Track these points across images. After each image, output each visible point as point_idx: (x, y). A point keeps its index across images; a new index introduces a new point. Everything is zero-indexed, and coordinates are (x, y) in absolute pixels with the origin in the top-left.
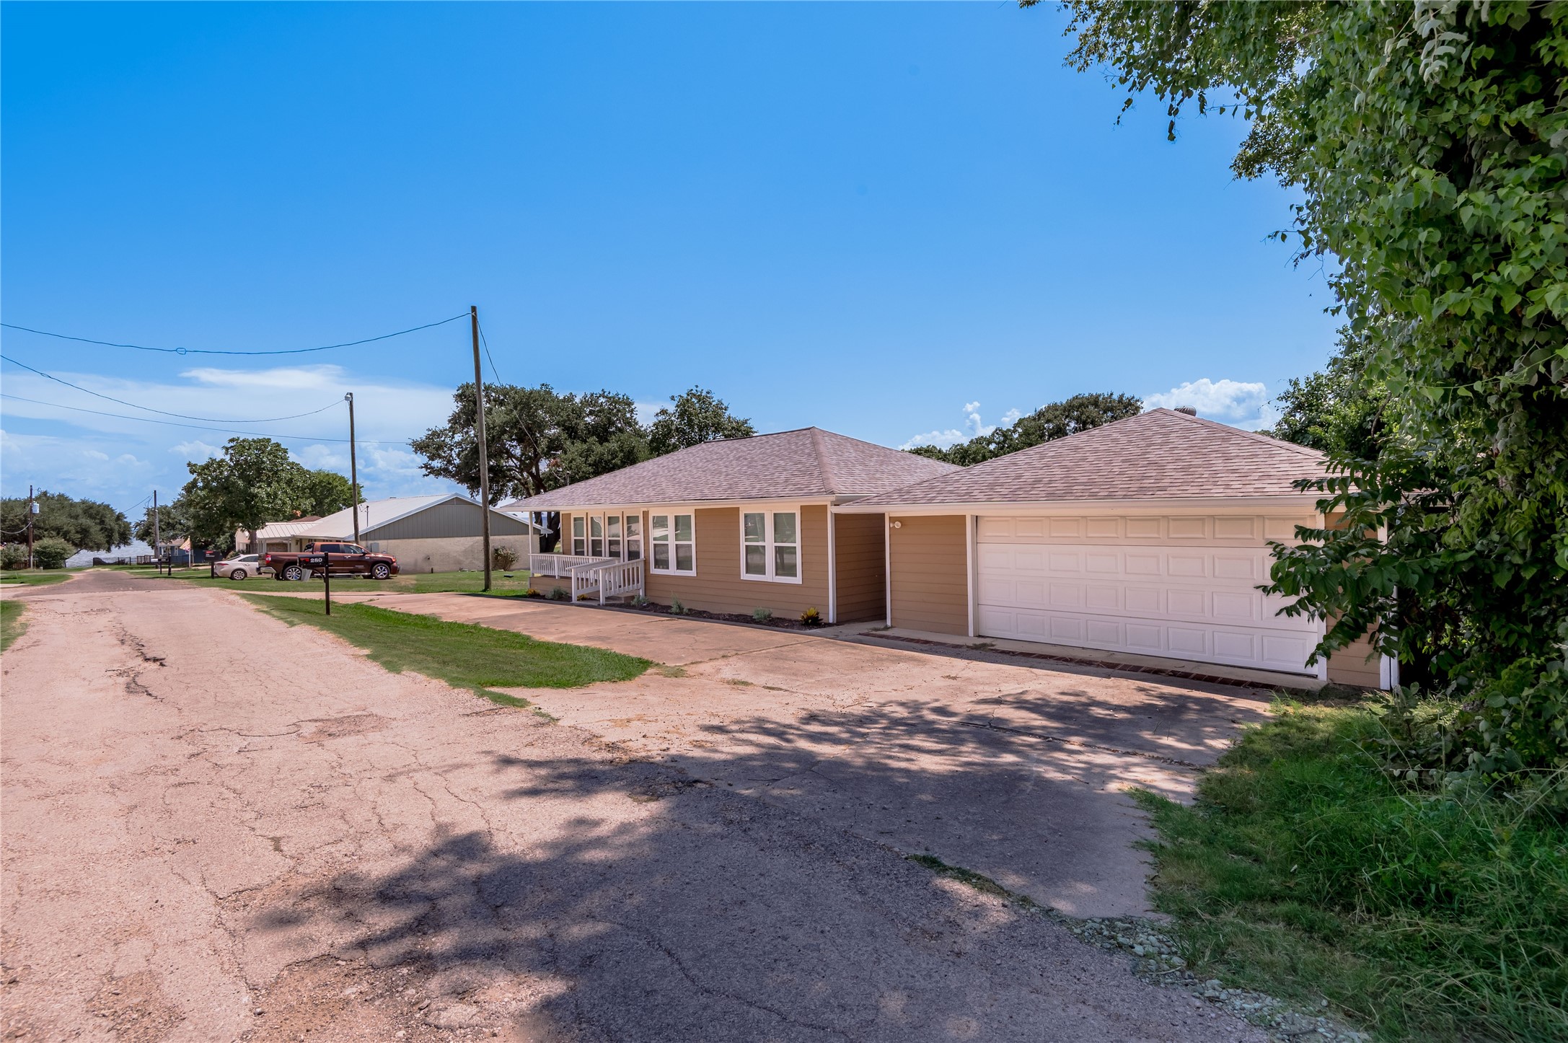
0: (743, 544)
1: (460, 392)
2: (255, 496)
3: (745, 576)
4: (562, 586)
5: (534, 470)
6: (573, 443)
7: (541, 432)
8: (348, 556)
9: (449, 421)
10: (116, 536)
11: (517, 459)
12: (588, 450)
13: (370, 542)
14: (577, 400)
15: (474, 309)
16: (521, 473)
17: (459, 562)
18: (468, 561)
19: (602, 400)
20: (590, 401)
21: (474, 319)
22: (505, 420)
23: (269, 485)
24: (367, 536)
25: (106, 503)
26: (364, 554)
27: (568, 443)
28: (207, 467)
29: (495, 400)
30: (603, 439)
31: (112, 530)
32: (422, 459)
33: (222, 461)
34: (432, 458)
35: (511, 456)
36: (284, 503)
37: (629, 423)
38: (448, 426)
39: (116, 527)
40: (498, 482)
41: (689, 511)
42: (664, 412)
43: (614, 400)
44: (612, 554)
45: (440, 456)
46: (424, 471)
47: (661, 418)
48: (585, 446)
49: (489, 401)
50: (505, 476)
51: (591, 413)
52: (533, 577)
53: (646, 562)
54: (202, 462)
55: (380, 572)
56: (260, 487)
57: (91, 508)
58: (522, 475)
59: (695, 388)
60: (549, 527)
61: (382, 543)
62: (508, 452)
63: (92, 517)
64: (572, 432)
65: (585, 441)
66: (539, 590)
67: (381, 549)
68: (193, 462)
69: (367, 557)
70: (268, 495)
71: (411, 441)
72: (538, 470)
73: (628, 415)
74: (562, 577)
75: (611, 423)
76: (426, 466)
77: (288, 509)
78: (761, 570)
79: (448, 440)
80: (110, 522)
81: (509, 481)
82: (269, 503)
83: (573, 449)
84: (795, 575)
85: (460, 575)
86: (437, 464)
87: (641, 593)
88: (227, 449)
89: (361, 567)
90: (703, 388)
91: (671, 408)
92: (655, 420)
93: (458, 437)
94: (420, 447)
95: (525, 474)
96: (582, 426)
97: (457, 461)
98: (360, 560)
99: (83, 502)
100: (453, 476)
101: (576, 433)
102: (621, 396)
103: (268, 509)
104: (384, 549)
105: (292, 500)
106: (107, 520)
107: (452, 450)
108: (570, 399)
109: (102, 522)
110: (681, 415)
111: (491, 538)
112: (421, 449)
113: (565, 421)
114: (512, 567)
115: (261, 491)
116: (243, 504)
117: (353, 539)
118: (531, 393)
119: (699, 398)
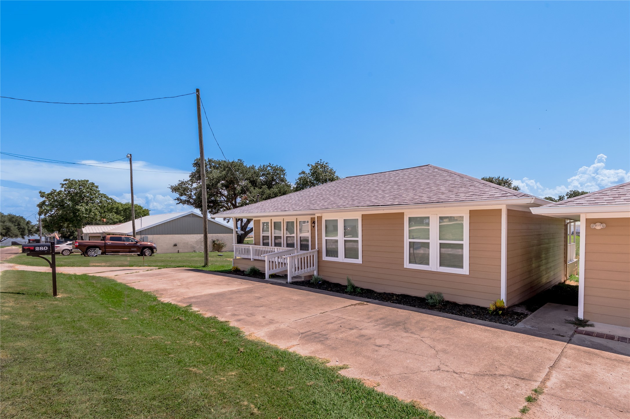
0: (407, 240)
1: (195, 162)
2: (78, 210)
3: (407, 265)
4: (258, 266)
5: (234, 202)
6: (254, 189)
7: (238, 182)
8: (127, 243)
9: (190, 176)
10: (26, 231)
11: (225, 196)
12: (262, 192)
13: (143, 236)
14: (257, 168)
15: (198, 90)
16: (227, 204)
17: (193, 247)
18: (198, 247)
19: (269, 168)
20: (263, 169)
21: (198, 97)
22: (219, 176)
23: (87, 205)
24: (141, 233)
25: (21, 216)
26: (137, 242)
27: (252, 188)
28: (51, 194)
29: (214, 167)
30: (270, 187)
31: (24, 229)
32: (177, 195)
33: (61, 191)
34: (181, 195)
35: (222, 195)
36: (95, 215)
37: (283, 180)
38: (189, 179)
39: (26, 227)
40: (215, 208)
41: (357, 216)
42: (303, 173)
43: (275, 169)
44: (288, 245)
45: (185, 195)
46: (177, 202)
47: (302, 175)
48: (261, 190)
49: (210, 168)
50: (219, 205)
51: (263, 175)
52: (236, 259)
53: (319, 252)
54: (48, 192)
55: (147, 252)
56: (82, 205)
57: (13, 218)
58: (228, 205)
59: (320, 161)
60: (242, 230)
61: (150, 237)
62: (220, 193)
63: (13, 222)
64: (254, 183)
65: (261, 188)
66: (241, 267)
67: (149, 240)
68: (43, 191)
69: (138, 244)
70: (86, 210)
71: (170, 186)
72: (236, 202)
73: (282, 176)
74: (255, 260)
75: (273, 180)
76: (178, 199)
77: (98, 218)
78: (425, 260)
79: (189, 186)
80: (23, 225)
81: (221, 208)
82: (87, 214)
83: (255, 191)
84: (462, 267)
85: (193, 254)
86: (184, 198)
87: (315, 273)
88: (63, 185)
89: (135, 249)
90: (325, 160)
91: (308, 171)
92: (299, 176)
93: (195, 185)
94: (175, 189)
95: (229, 204)
96: (259, 181)
97: (194, 197)
98: (135, 246)
99: (9, 215)
100: (192, 204)
101: (256, 184)
102: (279, 167)
103: (86, 217)
104: (151, 240)
105: (101, 213)
106: (21, 224)
107: (191, 191)
108: (253, 167)
109: (19, 225)
110: (313, 174)
111: (208, 235)
112: (175, 190)
113: (250, 178)
114: (222, 250)
115: (82, 208)
116: (72, 214)
117: (132, 234)
118: (233, 162)
119: (322, 166)
